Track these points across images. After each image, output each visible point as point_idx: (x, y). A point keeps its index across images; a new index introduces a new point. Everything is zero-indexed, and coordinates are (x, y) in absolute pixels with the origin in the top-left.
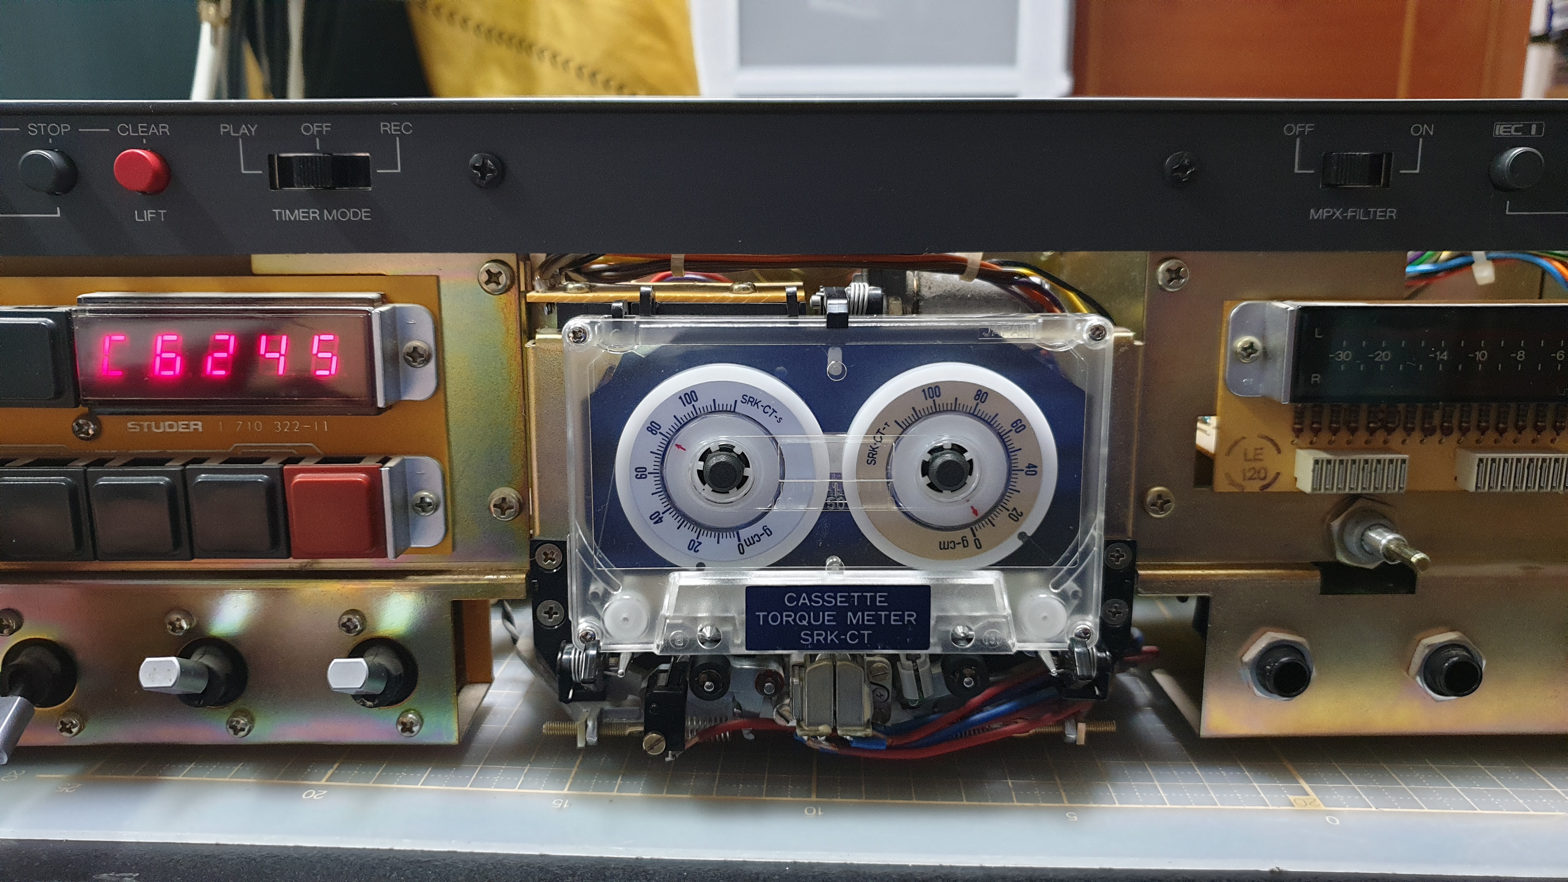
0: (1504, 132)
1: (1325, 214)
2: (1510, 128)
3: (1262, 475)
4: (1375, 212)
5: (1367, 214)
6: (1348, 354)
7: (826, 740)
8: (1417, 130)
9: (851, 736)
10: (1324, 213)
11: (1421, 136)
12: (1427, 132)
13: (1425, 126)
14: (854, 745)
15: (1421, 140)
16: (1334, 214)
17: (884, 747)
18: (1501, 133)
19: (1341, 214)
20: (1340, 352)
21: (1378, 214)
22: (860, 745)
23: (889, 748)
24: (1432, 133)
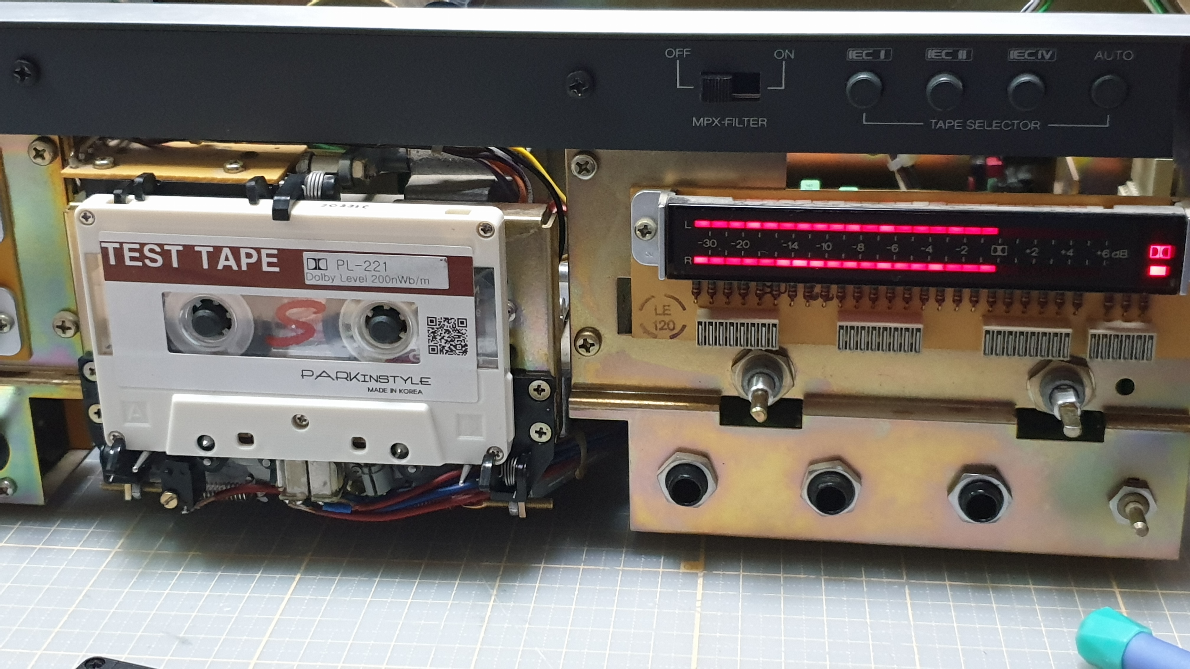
0: (857, 56)
1: (706, 122)
2: (862, 53)
3: (671, 326)
4: (749, 121)
5: (741, 122)
6: (713, 242)
7: (303, 504)
8: (779, 54)
9: (323, 502)
10: (703, 121)
11: (783, 59)
12: (789, 56)
13: (787, 51)
14: (324, 508)
15: (784, 63)
16: (713, 122)
17: (349, 512)
18: (855, 57)
19: (720, 122)
20: (707, 240)
21: (751, 122)
22: (329, 509)
23: (353, 513)
24: (792, 57)
